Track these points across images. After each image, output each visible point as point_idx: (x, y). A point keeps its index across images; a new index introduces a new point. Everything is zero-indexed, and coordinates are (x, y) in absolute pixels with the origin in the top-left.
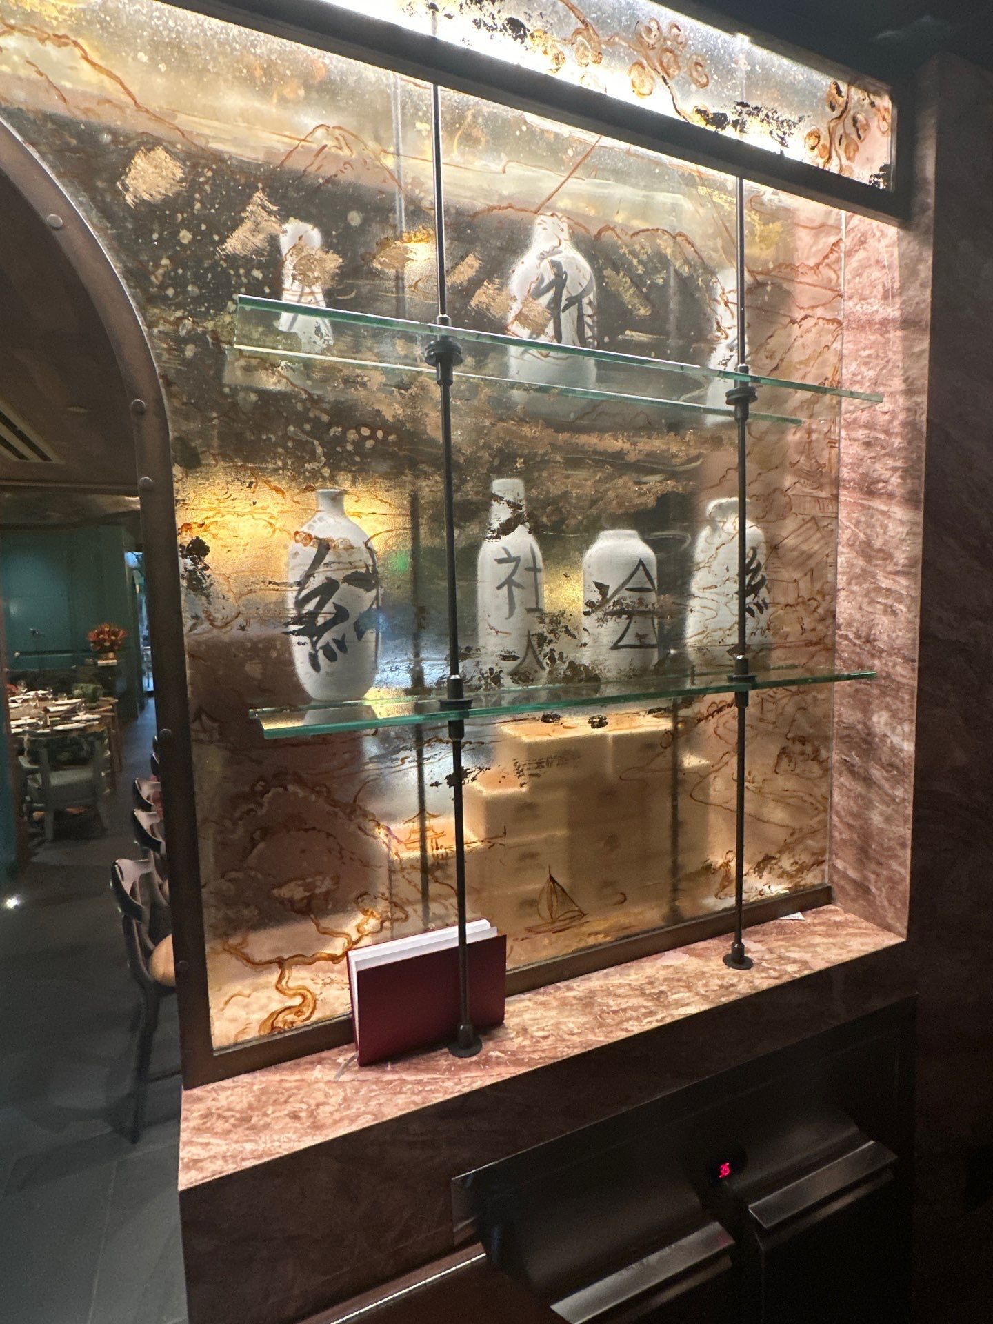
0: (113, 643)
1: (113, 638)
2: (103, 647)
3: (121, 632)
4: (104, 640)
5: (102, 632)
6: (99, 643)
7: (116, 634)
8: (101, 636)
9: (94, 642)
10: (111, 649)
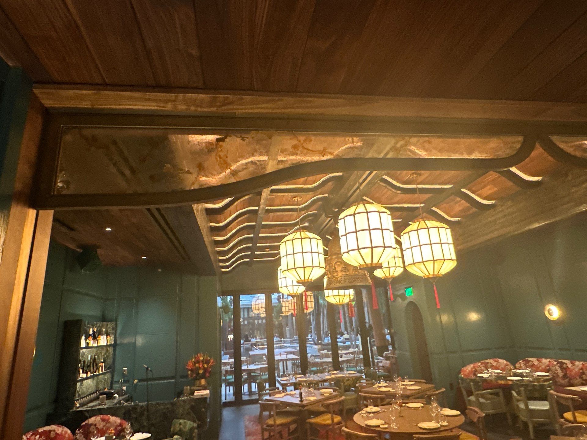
0: (205, 370)
1: (206, 366)
2: (198, 374)
3: (212, 361)
4: (199, 369)
5: (198, 362)
6: (195, 371)
7: (207, 362)
8: (197, 365)
9: (191, 370)
10: (203, 376)
